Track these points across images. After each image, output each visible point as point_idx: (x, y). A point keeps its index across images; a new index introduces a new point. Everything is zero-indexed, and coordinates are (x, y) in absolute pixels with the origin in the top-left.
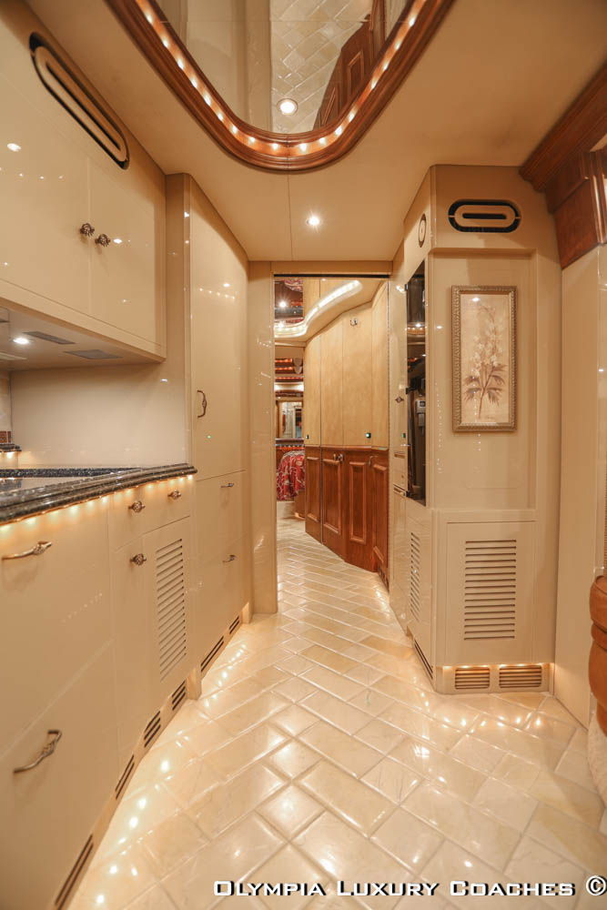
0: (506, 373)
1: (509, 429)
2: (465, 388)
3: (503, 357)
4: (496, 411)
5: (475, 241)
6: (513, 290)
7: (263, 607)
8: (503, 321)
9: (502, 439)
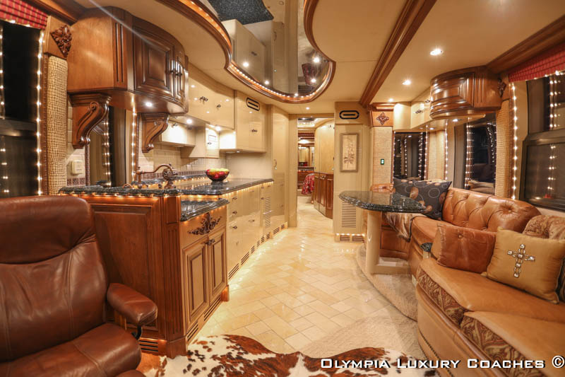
0: (355, 156)
1: (356, 171)
2: (343, 160)
3: (354, 152)
4: (352, 166)
5: (346, 122)
6: (358, 135)
7: (292, 224)
8: (354, 142)
9: (354, 174)
